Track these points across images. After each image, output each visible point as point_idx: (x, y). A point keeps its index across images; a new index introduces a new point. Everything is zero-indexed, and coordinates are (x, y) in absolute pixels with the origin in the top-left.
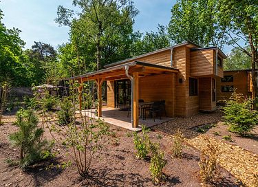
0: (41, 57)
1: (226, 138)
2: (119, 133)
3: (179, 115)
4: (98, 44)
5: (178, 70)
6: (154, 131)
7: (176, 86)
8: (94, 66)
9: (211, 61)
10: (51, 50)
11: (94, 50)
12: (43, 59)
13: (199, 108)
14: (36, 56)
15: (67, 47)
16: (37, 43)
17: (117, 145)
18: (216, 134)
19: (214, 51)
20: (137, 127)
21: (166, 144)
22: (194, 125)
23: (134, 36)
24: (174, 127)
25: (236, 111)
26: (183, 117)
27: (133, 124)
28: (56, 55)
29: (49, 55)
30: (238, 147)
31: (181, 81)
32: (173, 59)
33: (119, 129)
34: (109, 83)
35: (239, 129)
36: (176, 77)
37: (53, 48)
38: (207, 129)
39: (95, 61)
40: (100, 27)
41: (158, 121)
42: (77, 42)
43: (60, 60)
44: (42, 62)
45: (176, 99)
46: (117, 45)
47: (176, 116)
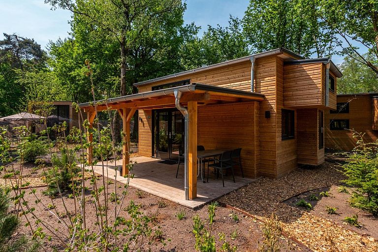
0: (16, 63)
1: (349, 221)
2: (163, 211)
3: (266, 174)
4: (123, 44)
5: (263, 96)
6: (224, 206)
7: (259, 123)
8: (117, 82)
9: (318, 82)
10: (36, 49)
11: (115, 54)
12: (20, 66)
13: (297, 159)
14: (6, 61)
15: (66, 47)
16: (9, 37)
17: (160, 238)
18: (331, 212)
19: (324, 66)
20: (195, 198)
21: (248, 235)
22: (292, 193)
23: (184, 31)
24: (258, 198)
25: (364, 173)
26: (272, 177)
27: (187, 194)
28: (46, 59)
29: (32, 58)
30: (372, 239)
31: (268, 115)
32: (255, 77)
33: (163, 204)
34: (142, 114)
35: (370, 204)
36: (260, 109)
37: (38, 47)
38: (314, 200)
39: (116, 73)
40: (127, 13)
41: (230, 186)
42: (84, 38)
43: (52, 69)
44: (18, 71)
45: (260, 146)
46: (156, 46)
47: (260, 175)
